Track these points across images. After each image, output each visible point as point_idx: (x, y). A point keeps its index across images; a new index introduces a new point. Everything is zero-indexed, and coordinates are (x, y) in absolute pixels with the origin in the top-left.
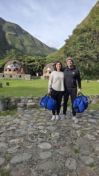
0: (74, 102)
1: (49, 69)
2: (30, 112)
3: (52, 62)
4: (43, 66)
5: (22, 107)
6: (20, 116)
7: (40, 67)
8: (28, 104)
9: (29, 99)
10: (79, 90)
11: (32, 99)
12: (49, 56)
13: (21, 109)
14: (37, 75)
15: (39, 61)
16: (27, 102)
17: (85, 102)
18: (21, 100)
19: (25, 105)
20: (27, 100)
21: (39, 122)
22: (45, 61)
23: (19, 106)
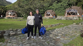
0: (40, 30)
1: (10, 13)
2: (14, 38)
3: (11, 9)
4: (6, 11)
5: (8, 36)
6: (9, 41)
7: (3, 12)
8: (11, 34)
9: (10, 31)
10: (42, 25)
11: (13, 30)
12: (7, 6)
13: (6, 37)
14: (2, 16)
15: (2, 8)
16: (9, 32)
17: (45, 30)
18: (5, 32)
19: (9, 35)
20: (9, 31)
21: (24, 43)
22: (6, 8)
23: (5, 36)
